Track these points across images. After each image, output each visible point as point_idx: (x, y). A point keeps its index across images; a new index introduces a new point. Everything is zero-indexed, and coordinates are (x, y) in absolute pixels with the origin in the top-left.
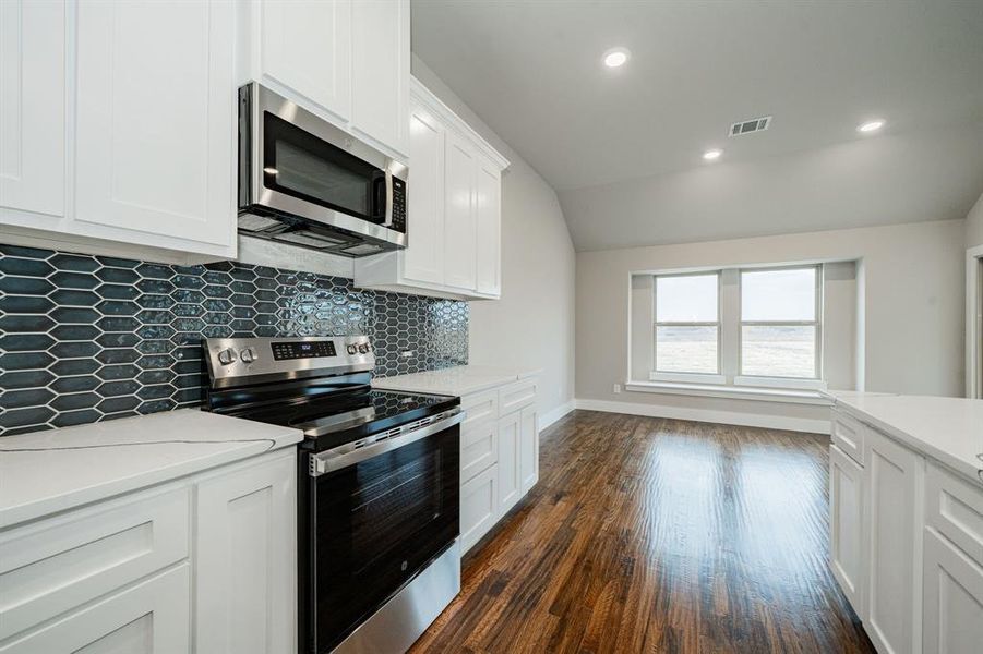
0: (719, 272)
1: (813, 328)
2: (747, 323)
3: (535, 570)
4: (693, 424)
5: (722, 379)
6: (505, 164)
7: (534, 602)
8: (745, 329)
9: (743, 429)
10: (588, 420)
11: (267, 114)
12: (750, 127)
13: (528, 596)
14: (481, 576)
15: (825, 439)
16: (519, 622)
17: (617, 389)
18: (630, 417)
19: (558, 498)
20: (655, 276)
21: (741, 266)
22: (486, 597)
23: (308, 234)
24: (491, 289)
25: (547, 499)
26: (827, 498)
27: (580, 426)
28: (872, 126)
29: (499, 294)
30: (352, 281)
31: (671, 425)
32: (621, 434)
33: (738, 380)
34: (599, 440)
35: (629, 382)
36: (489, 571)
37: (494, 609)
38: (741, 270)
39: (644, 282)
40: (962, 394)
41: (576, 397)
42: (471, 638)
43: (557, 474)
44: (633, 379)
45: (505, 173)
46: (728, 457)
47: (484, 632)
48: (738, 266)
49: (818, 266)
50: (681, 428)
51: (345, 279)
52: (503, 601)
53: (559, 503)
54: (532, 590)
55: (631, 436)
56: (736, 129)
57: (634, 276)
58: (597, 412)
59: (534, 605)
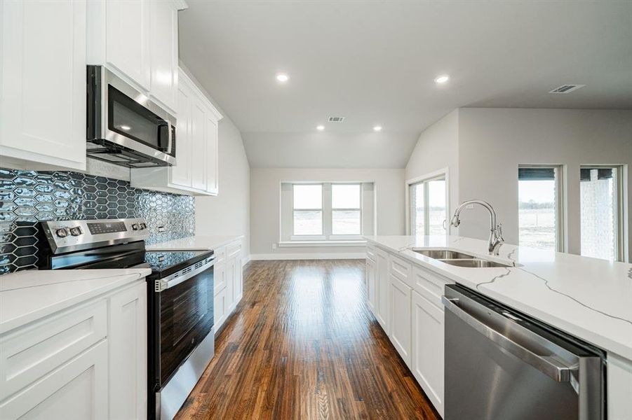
0: (322, 184)
1: (359, 212)
2: (335, 210)
3: (251, 337)
4: (312, 261)
5: (324, 237)
6: (221, 117)
7: (255, 349)
8: (333, 212)
9: (333, 261)
10: (259, 266)
11: (110, 86)
12: (336, 119)
13: (251, 347)
14: (223, 348)
15: (363, 261)
16: (250, 358)
17: (274, 246)
18: (282, 261)
19: (254, 304)
20: (293, 184)
21: (332, 182)
22: (229, 354)
23: (120, 155)
24: (213, 190)
25: (248, 306)
26: (365, 283)
27: (256, 269)
28: (378, 128)
29: (217, 192)
30: (129, 183)
31: (302, 262)
32: (278, 270)
33: (331, 237)
34: (268, 274)
35: (280, 242)
36: (226, 344)
37: (236, 357)
38: (332, 184)
39: (287, 187)
40: (405, 234)
41: (251, 253)
42: (228, 371)
43: (250, 294)
44: (282, 241)
45: (220, 122)
46: (328, 273)
47: (234, 367)
48: (330, 182)
49: (361, 184)
50: (307, 263)
51: (124, 181)
52: (239, 353)
53: (255, 307)
54: (252, 345)
55: (284, 270)
56: (331, 119)
57: (282, 184)
58: (263, 261)
59: (255, 350)
